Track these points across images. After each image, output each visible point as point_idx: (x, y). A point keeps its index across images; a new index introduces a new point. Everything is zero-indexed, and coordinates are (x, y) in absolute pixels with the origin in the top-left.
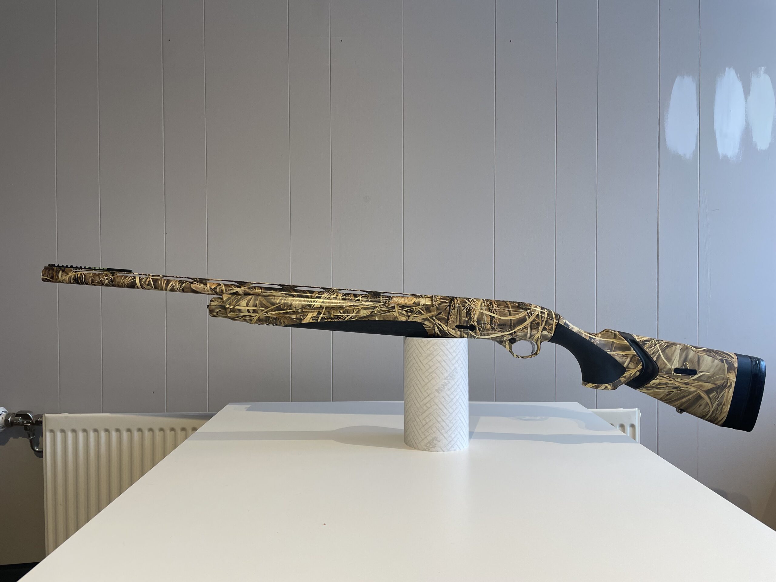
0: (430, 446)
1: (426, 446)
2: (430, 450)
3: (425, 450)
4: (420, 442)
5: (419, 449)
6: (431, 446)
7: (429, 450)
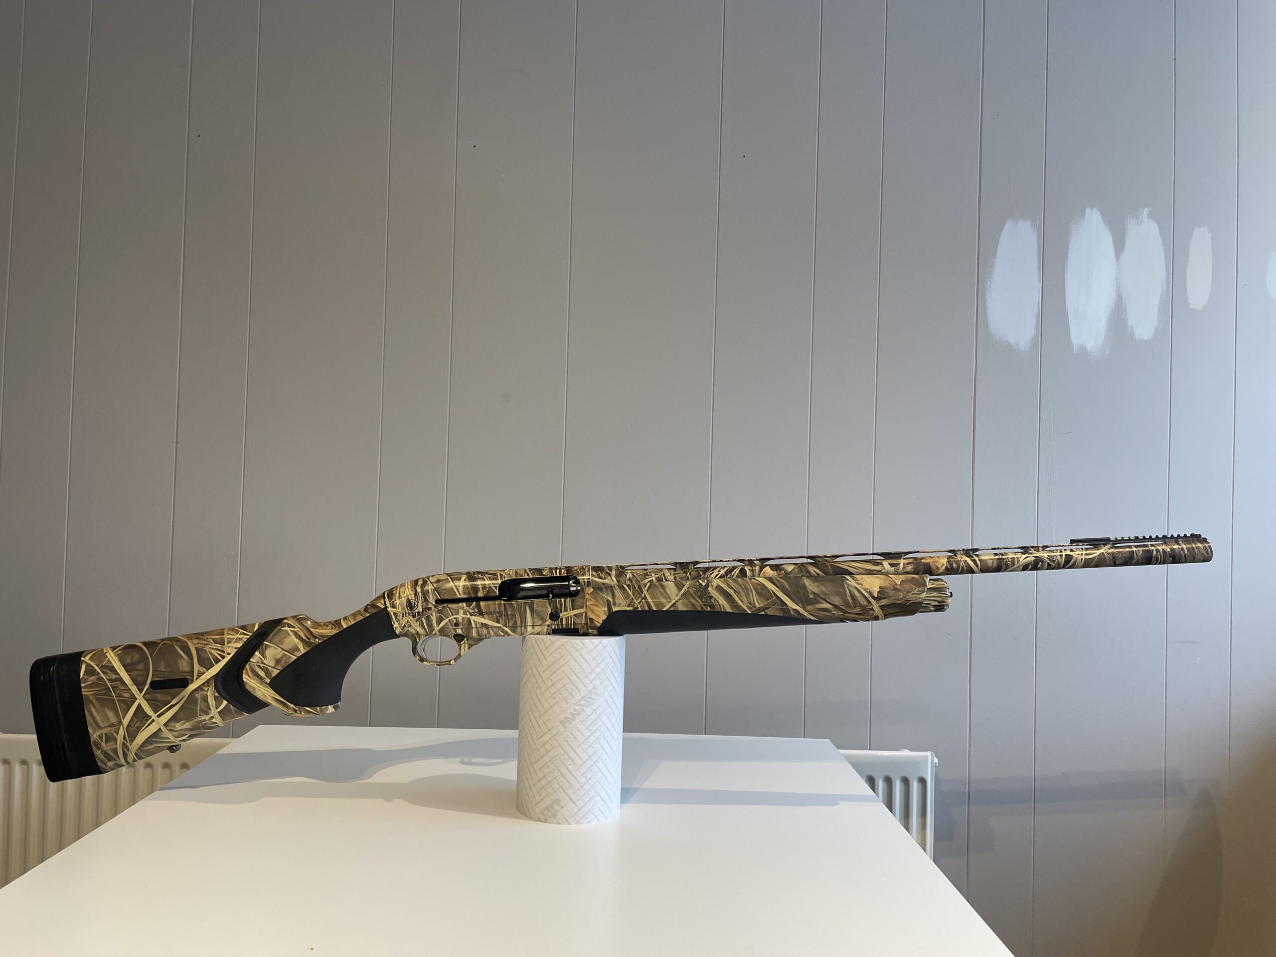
0: (547, 814)
1: (542, 814)
2: (548, 820)
3: (539, 820)
4: (533, 807)
5: (531, 818)
6: (550, 815)
7: (545, 821)
